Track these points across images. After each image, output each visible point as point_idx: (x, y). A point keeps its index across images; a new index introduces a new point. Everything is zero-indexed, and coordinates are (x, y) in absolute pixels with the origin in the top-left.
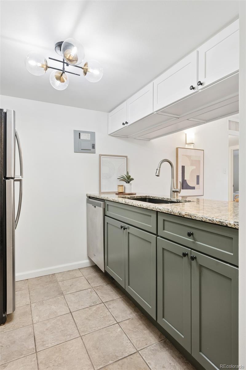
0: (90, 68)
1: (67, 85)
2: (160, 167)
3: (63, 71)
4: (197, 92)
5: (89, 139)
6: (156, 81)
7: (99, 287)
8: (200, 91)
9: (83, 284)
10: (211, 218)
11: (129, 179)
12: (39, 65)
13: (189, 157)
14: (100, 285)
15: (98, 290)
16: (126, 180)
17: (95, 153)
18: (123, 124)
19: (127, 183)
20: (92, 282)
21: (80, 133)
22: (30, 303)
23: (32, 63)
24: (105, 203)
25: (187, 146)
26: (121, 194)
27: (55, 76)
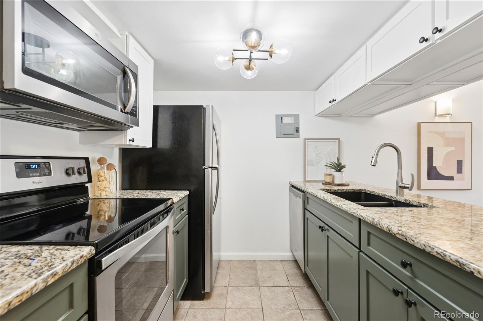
0: (276, 49)
1: (258, 72)
2: (377, 154)
3: (250, 60)
4: (432, 44)
5: (293, 122)
6: (369, 43)
7: (298, 288)
8: (439, 41)
9: (281, 279)
10: (441, 251)
11: (340, 167)
12: (227, 58)
13: (441, 134)
14: (300, 286)
15: (296, 291)
16: (336, 167)
17: (299, 137)
18: (330, 102)
19: (337, 171)
20: (292, 280)
21: (282, 118)
22: (228, 285)
23: (220, 58)
24: (305, 194)
25: (437, 119)
26: (329, 184)
27: (244, 66)
